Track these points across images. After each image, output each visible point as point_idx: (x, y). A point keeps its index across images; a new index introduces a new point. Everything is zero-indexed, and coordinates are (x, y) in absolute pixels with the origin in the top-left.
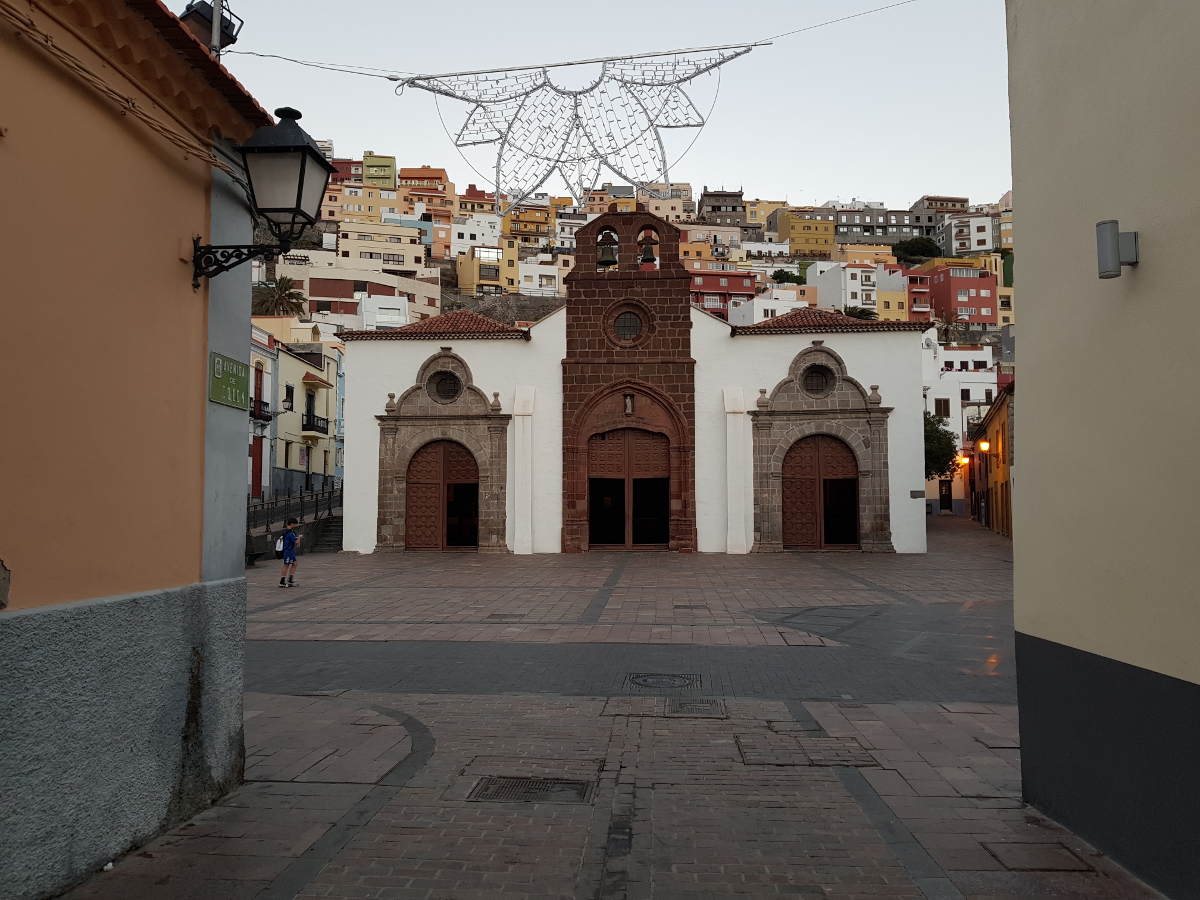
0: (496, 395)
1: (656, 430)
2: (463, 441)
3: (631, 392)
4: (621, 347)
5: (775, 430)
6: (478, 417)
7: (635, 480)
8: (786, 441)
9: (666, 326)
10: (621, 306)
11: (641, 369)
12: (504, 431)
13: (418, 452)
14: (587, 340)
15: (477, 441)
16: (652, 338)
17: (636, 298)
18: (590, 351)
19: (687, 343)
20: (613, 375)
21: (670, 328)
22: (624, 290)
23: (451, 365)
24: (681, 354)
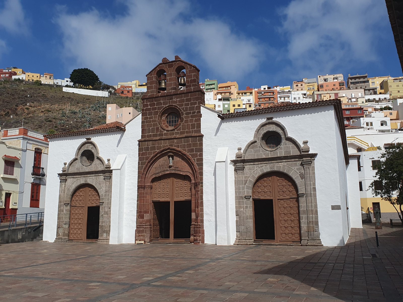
0: (109, 160)
1: (184, 174)
2: (94, 184)
4: (167, 131)
5: (246, 171)
6: (100, 172)
7: (175, 202)
8: (253, 176)
9: (188, 117)
11: (175, 141)
12: (111, 178)
14: (151, 128)
15: (100, 184)
16: (182, 124)
17: (174, 105)
18: (152, 134)
19: (199, 126)
20: (162, 146)
21: (190, 118)
22: (168, 101)
23: (90, 147)
24: (196, 132)
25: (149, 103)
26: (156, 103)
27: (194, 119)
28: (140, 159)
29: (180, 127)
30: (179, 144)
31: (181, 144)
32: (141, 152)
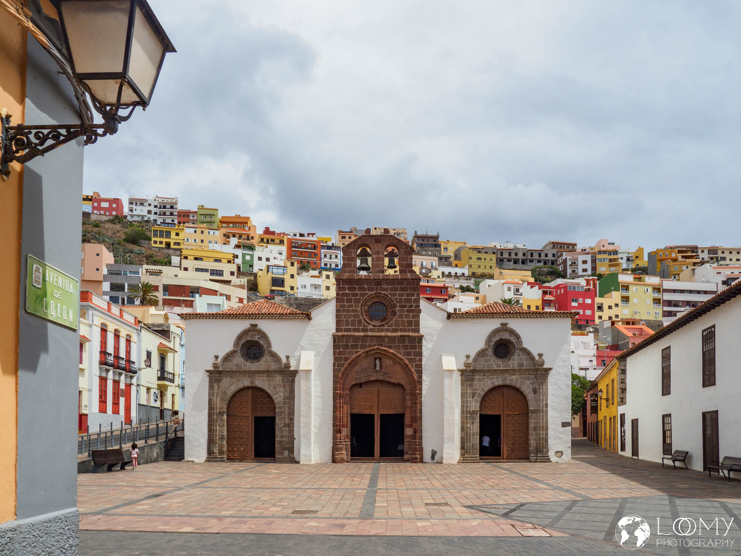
0: (288, 357)
1: (396, 381)
2: (265, 388)
3: (380, 356)
4: (373, 326)
5: (476, 382)
6: (275, 372)
7: (381, 415)
8: (483, 389)
9: (403, 311)
10: (373, 297)
11: (386, 340)
12: (293, 381)
13: (234, 395)
14: (350, 320)
15: (275, 388)
16: (394, 319)
17: (383, 292)
18: (352, 328)
19: (418, 323)
20: (367, 344)
21: (406, 313)
22: (375, 287)
23: (257, 337)
24: (414, 331)
25: (347, 286)
26: (357, 287)
27: (411, 314)
28: (336, 359)
29: (392, 322)
30: (392, 345)
31: (394, 345)
32: (337, 351)
